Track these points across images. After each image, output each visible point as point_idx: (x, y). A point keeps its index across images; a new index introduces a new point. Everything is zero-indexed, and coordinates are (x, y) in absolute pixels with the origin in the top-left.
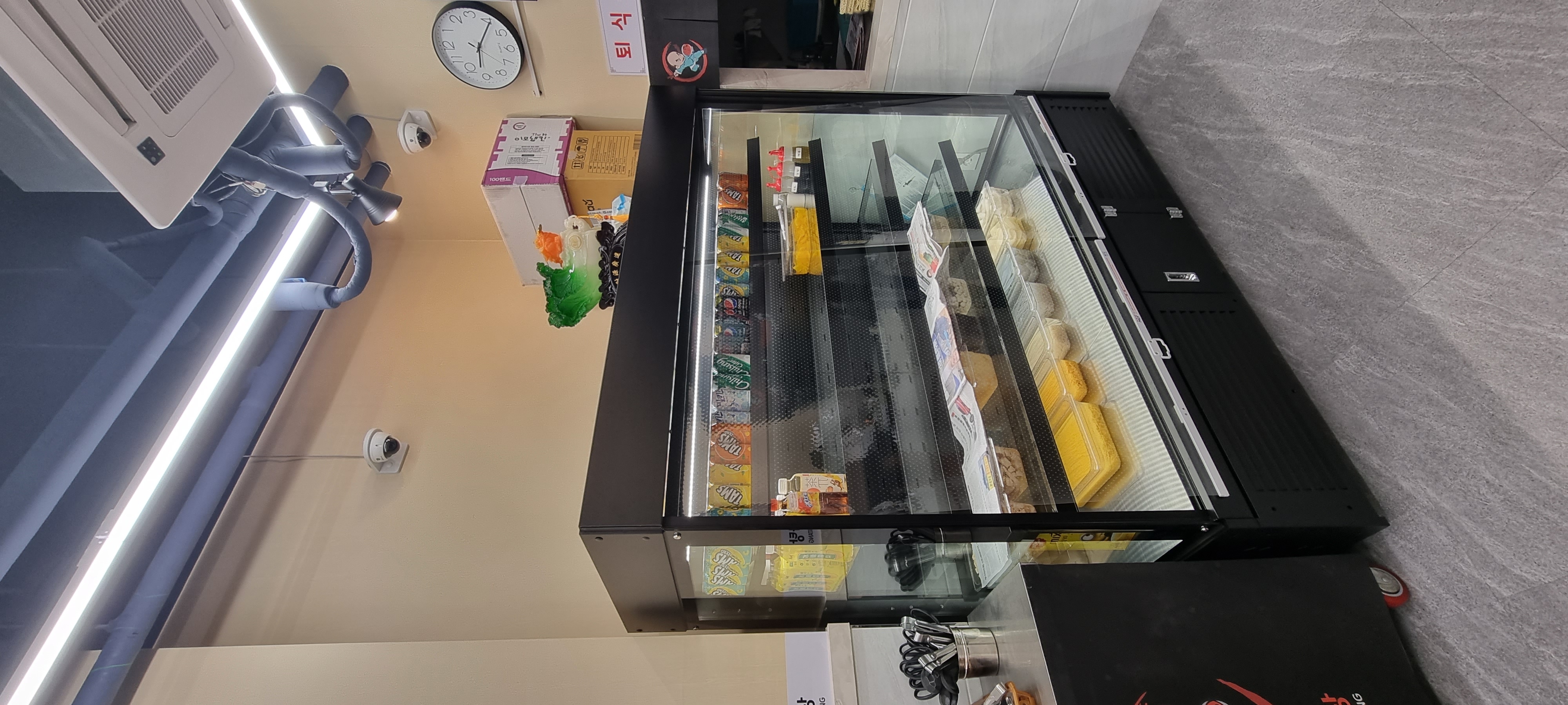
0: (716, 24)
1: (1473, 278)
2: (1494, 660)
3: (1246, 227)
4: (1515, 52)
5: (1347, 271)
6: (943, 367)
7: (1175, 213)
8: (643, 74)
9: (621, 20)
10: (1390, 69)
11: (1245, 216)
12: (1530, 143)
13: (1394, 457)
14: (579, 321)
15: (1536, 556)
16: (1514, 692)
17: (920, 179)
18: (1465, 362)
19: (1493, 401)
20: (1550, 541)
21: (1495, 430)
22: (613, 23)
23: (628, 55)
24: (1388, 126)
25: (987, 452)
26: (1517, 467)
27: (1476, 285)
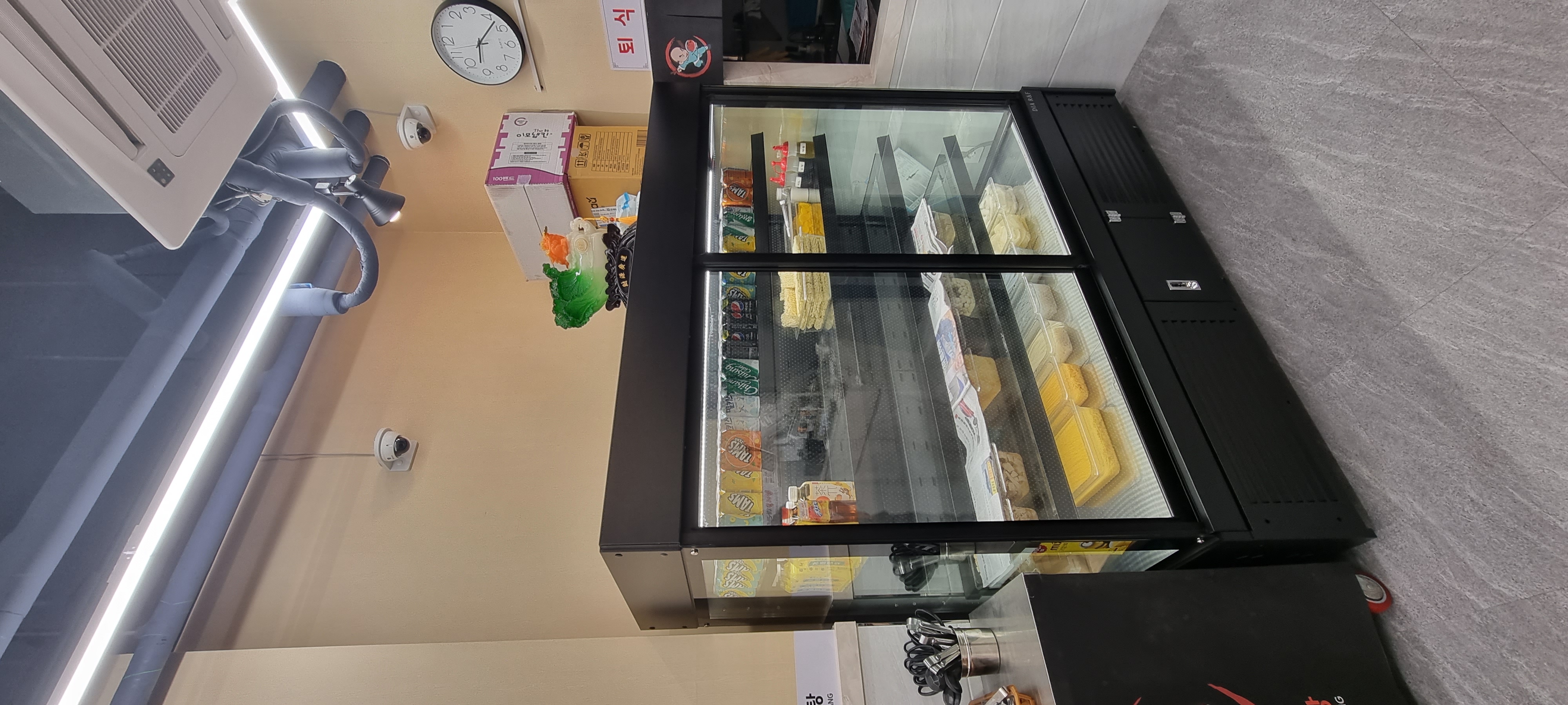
0: (721, 21)
1: (1469, 304)
2: (1469, 666)
3: (1248, 235)
4: (1522, 84)
5: (1346, 287)
6: (947, 370)
7: (1178, 218)
8: (646, 69)
9: (623, 15)
10: (1397, 90)
11: (1248, 224)
12: (1531, 176)
13: (1383, 470)
14: (586, 323)
15: (1514, 573)
16: (1486, 697)
17: (923, 172)
18: (1456, 385)
19: (1481, 424)
20: (1528, 560)
21: (1481, 452)
22: (616, 19)
23: (630, 50)
24: (1393, 147)
25: (990, 457)
26: (1500, 488)
27: (1471, 310)
